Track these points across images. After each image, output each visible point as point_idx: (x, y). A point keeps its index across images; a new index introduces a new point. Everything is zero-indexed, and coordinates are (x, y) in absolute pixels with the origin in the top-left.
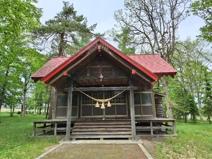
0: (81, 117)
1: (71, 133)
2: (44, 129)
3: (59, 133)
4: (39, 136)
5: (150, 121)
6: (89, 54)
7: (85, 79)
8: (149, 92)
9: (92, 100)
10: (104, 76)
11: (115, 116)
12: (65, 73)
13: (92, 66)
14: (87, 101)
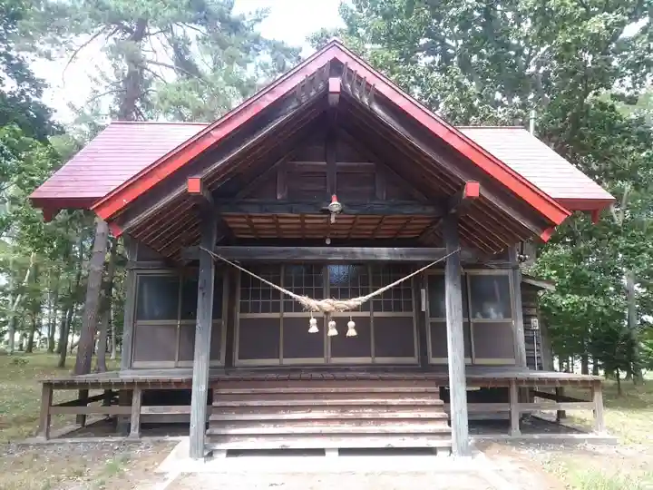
0: (238, 362)
1: (207, 427)
2: (81, 410)
3: (149, 427)
4: (69, 440)
5: (508, 381)
6: (291, 110)
7: (266, 211)
8: (503, 272)
9: (282, 296)
10: (347, 205)
11: (367, 360)
12: (194, 185)
13: (297, 163)
14: (261, 301)
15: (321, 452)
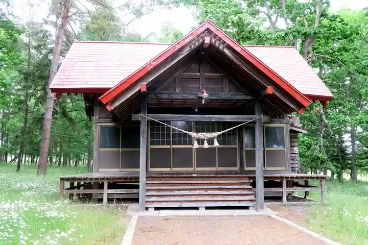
0: (150, 169)
5: (282, 178)
8: (281, 125)
10: (211, 95)
13: (185, 73)
14: (160, 139)
15: (197, 208)
